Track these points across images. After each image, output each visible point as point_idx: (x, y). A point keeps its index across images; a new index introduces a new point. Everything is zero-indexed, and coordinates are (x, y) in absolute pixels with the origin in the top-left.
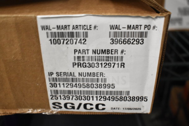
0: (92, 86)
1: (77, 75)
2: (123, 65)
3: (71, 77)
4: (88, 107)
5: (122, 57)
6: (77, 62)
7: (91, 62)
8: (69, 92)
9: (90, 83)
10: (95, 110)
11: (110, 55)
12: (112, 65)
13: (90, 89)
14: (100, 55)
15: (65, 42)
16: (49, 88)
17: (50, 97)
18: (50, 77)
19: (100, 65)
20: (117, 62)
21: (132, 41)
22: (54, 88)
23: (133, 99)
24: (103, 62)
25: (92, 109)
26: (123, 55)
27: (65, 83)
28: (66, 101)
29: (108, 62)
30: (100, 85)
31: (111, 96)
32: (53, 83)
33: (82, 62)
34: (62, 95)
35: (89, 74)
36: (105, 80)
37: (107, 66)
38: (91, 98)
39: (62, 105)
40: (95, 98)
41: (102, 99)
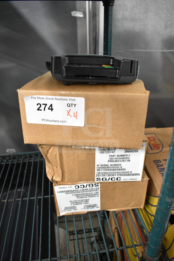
0: (116, 170)
1: (109, 166)
2: (129, 161)
3: (107, 166)
4: (113, 179)
5: (129, 158)
6: (110, 160)
7: (116, 160)
8: (105, 173)
9: (115, 169)
10: (116, 181)
11: (124, 157)
12: (125, 161)
13: (115, 171)
14: (120, 157)
15: (106, 152)
16: (96, 172)
17: (96, 176)
18: (98, 167)
19: (120, 161)
20: (127, 160)
21: (133, 151)
22: (98, 172)
23: (133, 175)
24: (121, 160)
25: (115, 180)
26: (130, 157)
27: (104, 169)
28: (103, 177)
29: (123, 160)
30: (119, 169)
31: (124, 174)
32: (98, 169)
33: (112, 160)
34: (101, 174)
35: (115, 165)
36: (122, 167)
37: (123, 161)
38: (115, 175)
39: (101, 179)
40: (116, 175)
41: (120, 175)
